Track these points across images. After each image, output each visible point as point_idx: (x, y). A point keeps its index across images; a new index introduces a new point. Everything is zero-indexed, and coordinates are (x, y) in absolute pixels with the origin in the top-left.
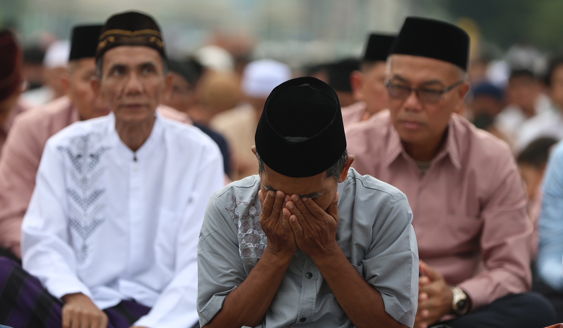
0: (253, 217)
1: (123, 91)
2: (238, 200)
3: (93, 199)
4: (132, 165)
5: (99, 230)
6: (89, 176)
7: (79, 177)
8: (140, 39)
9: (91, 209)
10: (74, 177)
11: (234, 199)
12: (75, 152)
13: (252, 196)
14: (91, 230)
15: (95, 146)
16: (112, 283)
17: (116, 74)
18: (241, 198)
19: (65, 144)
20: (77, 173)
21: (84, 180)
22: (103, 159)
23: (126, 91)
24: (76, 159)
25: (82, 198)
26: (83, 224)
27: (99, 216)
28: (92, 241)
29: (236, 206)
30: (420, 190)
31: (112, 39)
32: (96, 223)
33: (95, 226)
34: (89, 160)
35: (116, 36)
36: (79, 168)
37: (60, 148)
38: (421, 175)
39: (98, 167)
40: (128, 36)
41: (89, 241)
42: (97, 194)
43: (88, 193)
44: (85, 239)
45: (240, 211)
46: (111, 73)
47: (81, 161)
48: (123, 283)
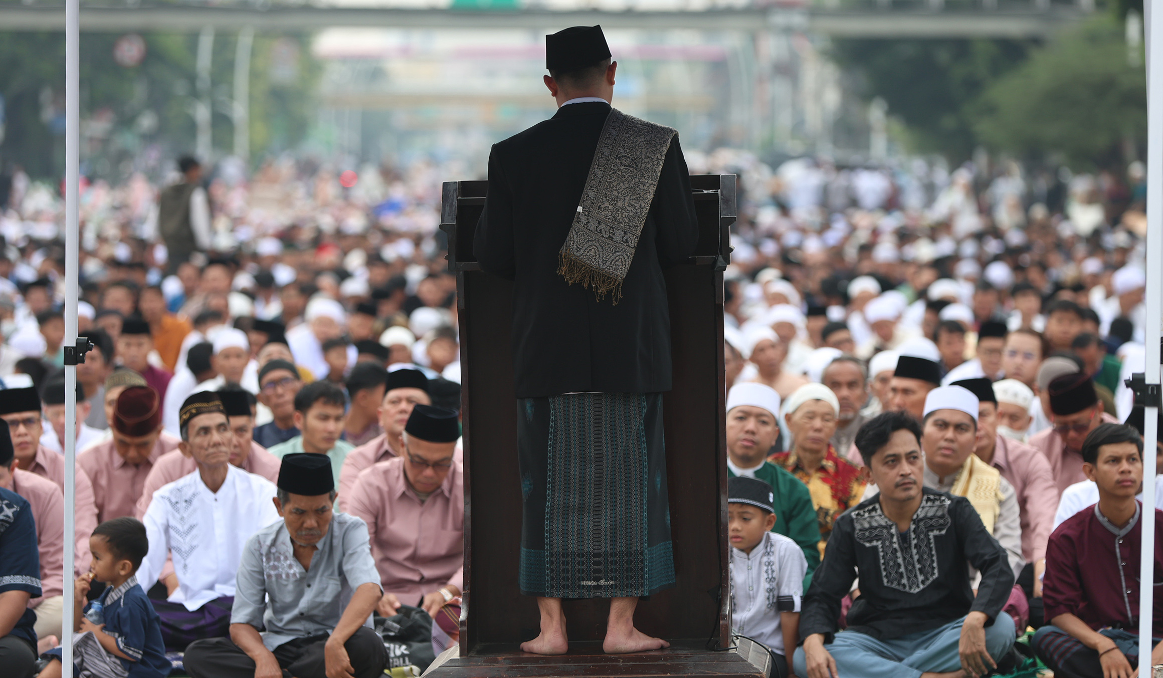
0: (274, 554)
1: (209, 445)
2: (262, 543)
3: (190, 531)
4: (214, 503)
5: (195, 553)
6: (185, 515)
7: (178, 516)
8: (214, 408)
9: (188, 538)
10: (174, 517)
11: (259, 543)
12: (174, 500)
13: (272, 540)
14: (190, 553)
15: (188, 494)
16: (211, 587)
17: (202, 433)
18: (265, 542)
19: (167, 494)
20: (176, 514)
21: (182, 519)
22: (196, 502)
23: (212, 444)
24: (174, 505)
25: (182, 531)
26: (183, 550)
27: (195, 543)
28: (190, 561)
29: (261, 547)
30: (422, 514)
31: (194, 411)
32: (193, 548)
33: (192, 550)
34: (184, 504)
35: (197, 408)
36: (178, 511)
37: (163, 497)
38: (422, 502)
39: (191, 509)
40: (206, 407)
41: (188, 561)
42: (192, 527)
43: (186, 527)
44: (185, 560)
45: (264, 551)
46: (198, 434)
47: (178, 505)
48: (217, 586)
